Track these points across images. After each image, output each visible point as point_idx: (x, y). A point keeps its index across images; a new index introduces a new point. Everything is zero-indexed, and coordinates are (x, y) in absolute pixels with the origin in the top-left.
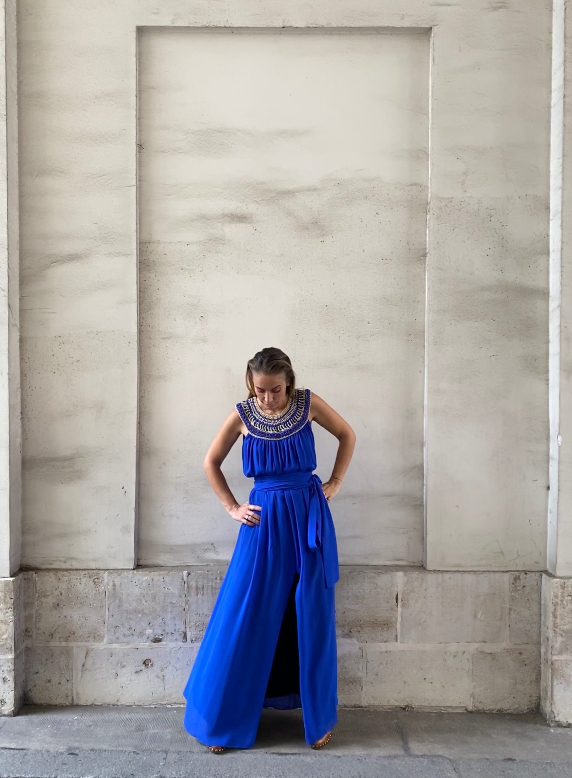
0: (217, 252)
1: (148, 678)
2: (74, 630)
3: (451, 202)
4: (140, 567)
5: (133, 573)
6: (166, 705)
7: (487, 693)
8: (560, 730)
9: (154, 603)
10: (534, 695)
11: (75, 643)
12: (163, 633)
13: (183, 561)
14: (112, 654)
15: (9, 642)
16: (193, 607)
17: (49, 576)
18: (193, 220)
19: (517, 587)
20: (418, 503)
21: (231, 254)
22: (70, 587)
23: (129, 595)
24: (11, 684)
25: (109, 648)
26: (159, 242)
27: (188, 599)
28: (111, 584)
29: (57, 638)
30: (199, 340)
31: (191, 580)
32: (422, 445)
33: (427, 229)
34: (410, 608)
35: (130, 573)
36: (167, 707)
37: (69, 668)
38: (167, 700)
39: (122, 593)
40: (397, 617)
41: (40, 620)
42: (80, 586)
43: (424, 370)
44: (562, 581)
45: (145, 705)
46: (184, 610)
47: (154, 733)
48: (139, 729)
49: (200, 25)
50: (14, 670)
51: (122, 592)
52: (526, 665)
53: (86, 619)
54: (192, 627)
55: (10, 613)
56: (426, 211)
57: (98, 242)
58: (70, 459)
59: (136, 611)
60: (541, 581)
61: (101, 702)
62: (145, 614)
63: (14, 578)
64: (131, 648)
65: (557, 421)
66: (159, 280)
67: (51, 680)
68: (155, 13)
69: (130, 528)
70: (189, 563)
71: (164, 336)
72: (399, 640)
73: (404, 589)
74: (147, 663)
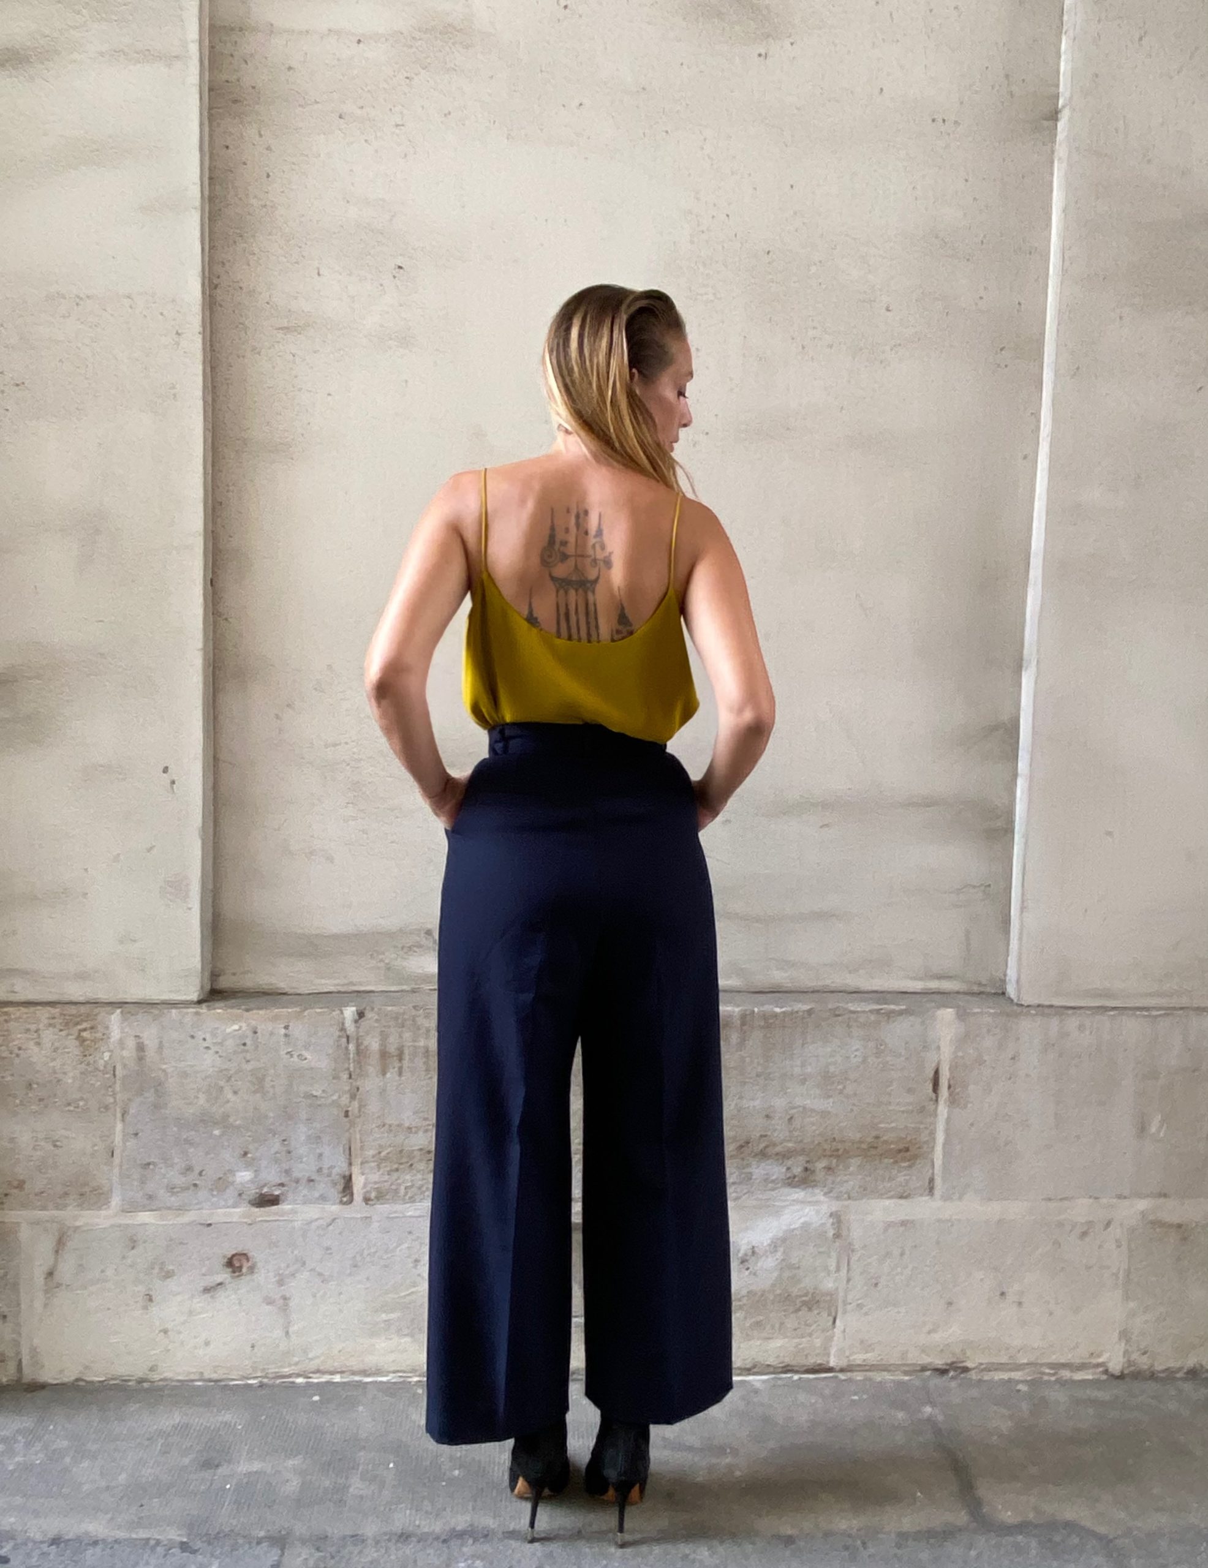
0: (448, 70)
1: (241, 1304)
2: (21, 1178)
4: (219, 995)
5: (197, 1013)
6: (290, 1376)
7: (1164, 1327)
9: (258, 1095)
11: (24, 1213)
12: (283, 1180)
13: (345, 977)
14: (135, 1241)
16: (373, 1106)
20: (999, 823)
23: (184, 1075)
25: (127, 1225)
26: (271, 30)
27: (358, 1083)
28: (131, 1043)
30: (391, 339)
31: (367, 1033)
32: (1018, 667)
33: (1065, 38)
34: (969, 1105)
35: (187, 1013)
36: (293, 1383)
37: (8, 1282)
38: (296, 1364)
39: (164, 1071)
40: (935, 1128)
42: (36, 1049)
43: (1037, 452)
45: (231, 1380)
46: (347, 1112)
47: (250, 1475)
51: (164, 1067)
53: (55, 1146)
54: (367, 1162)
59: (205, 1120)
61: (104, 1376)
62: (233, 1126)
64: (192, 1223)
66: (269, 148)
69: (187, 885)
70: (361, 984)
71: (285, 323)
72: (938, 1192)
73: (956, 1057)
74: (235, 1264)
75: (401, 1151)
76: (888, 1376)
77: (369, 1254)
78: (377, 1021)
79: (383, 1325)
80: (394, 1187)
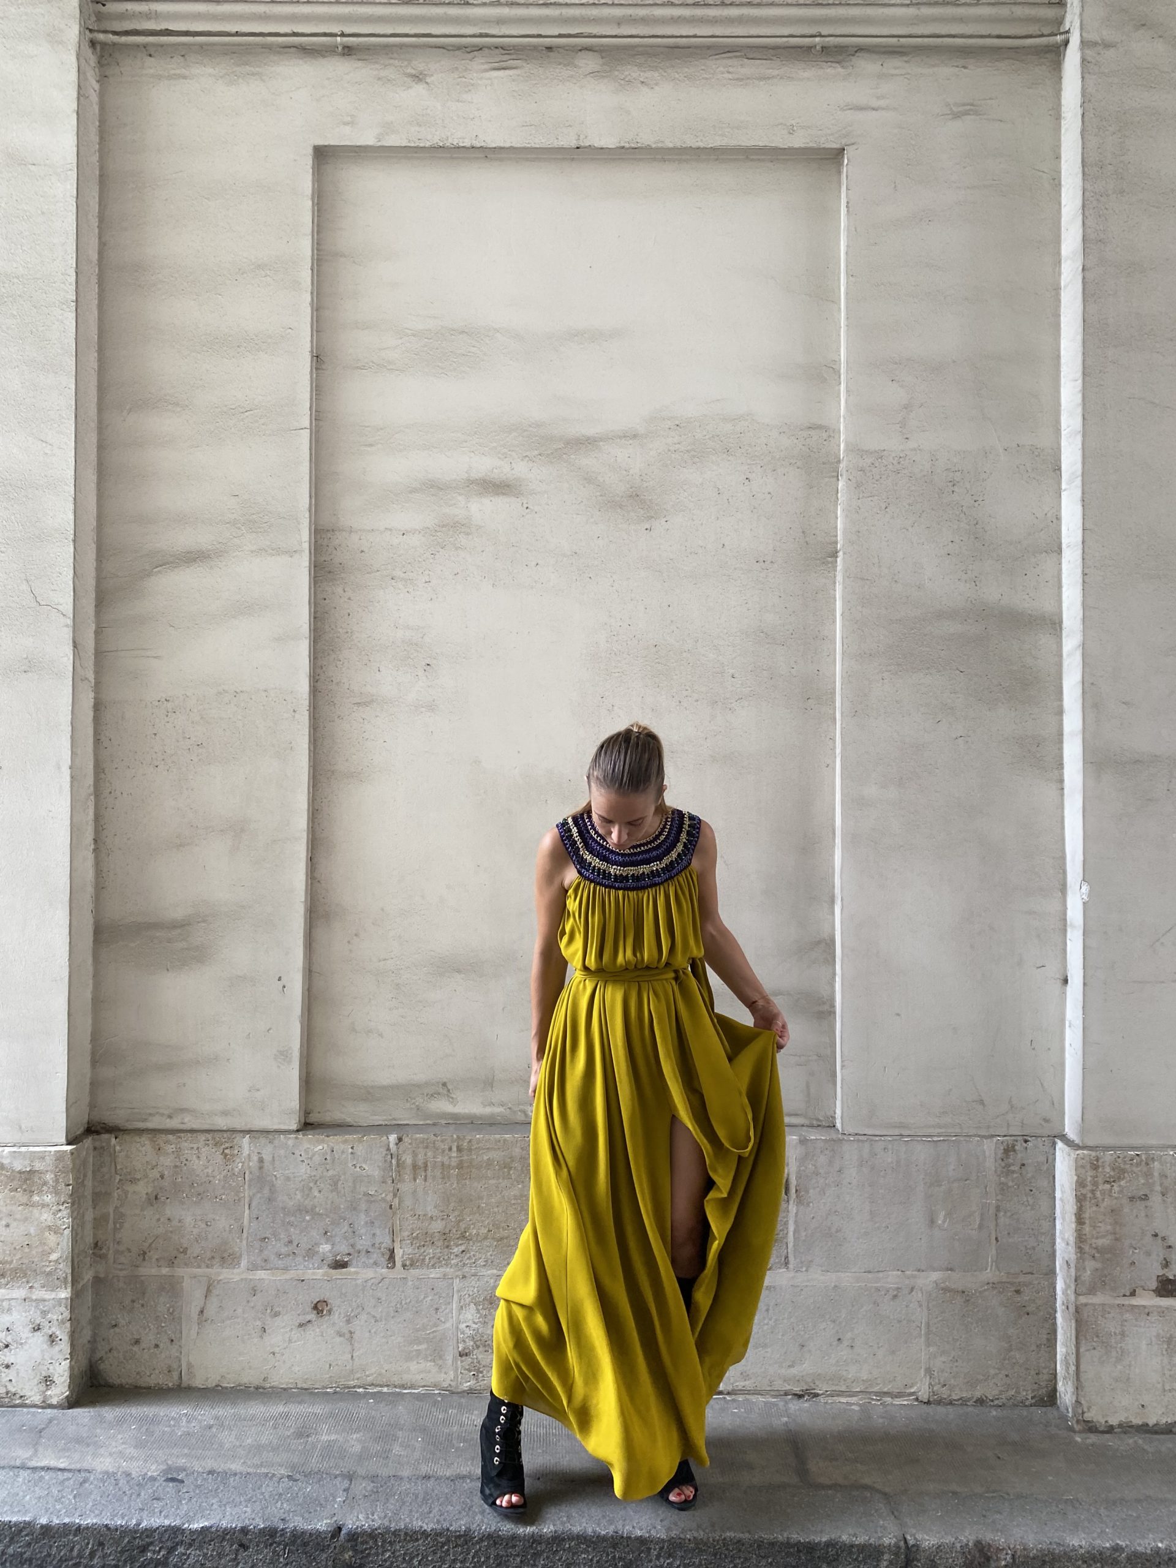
0: (457, 549)
1: (322, 1336)
2: (185, 1246)
3: (881, 458)
4: (310, 1126)
5: (296, 1138)
6: (354, 1387)
7: (957, 1366)
8: (1093, 1438)
9: (335, 1193)
10: (1045, 1371)
11: (186, 1270)
12: (351, 1251)
13: (390, 1115)
14: (255, 1291)
15: (61, 1266)
16: (408, 1202)
17: (140, 1142)
18: (414, 491)
19: (1010, 1166)
20: (826, 1007)
21: (483, 551)
22: (178, 1164)
23: (288, 1179)
24: (65, 1346)
25: (251, 1279)
26: (351, 531)
27: (399, 1186)
28: (255, 1158)
29: (154, 1260)
30: (423, 707)
31: (404, 1152)
32: (832, 902)
33: (839, 507)
34: (811, 1205)
35: (290, 1138)
36: (356, 1392)
37: (175, 1317)
38: (358, 1379)
39: (275, 1176)
40: (788, 1222)
41: (121, 1227)
42: (197, 1161)
43: (834, 762)
44: (1093, 1154)
45: (317, 1389)
46: (391, 1205)
47: (329, 1441)
48: (302, 1433)
49: (428, 144)
50: (70, 1319)
51: (275, 1173)
52: (1028, 1314)
53: (207, 1225)
54: (404, 1240)
55: (65, 1212)
56: (835, 474)
57: (239, 529)
58: (182, 925)
59: (301, 1210)
60: (1054, 1154)
61: (234, 1383)
62: (318, 1214)
63: (75, 1147)
64: (291, 1279)
65: (1080, 857)
66: (349, 599)
67: (140, 1339)
68: (346, 124)
69: (291, 1053)
70: (400, 1119)
71: (358, 700)
72: (791, 1266)
73: (800, 1170)
74: (320, 1308)
75: (426, 1233)
76: (761, 1399)
77: (406, 1304)
78: (410, 1144)
79: (414, 1353)
80: (421, 1257)
